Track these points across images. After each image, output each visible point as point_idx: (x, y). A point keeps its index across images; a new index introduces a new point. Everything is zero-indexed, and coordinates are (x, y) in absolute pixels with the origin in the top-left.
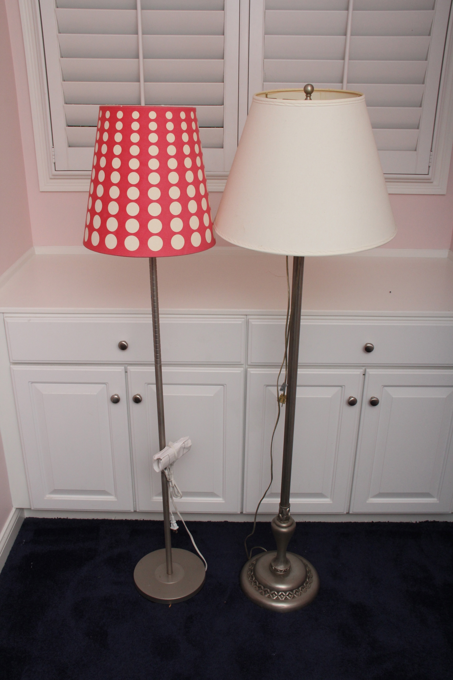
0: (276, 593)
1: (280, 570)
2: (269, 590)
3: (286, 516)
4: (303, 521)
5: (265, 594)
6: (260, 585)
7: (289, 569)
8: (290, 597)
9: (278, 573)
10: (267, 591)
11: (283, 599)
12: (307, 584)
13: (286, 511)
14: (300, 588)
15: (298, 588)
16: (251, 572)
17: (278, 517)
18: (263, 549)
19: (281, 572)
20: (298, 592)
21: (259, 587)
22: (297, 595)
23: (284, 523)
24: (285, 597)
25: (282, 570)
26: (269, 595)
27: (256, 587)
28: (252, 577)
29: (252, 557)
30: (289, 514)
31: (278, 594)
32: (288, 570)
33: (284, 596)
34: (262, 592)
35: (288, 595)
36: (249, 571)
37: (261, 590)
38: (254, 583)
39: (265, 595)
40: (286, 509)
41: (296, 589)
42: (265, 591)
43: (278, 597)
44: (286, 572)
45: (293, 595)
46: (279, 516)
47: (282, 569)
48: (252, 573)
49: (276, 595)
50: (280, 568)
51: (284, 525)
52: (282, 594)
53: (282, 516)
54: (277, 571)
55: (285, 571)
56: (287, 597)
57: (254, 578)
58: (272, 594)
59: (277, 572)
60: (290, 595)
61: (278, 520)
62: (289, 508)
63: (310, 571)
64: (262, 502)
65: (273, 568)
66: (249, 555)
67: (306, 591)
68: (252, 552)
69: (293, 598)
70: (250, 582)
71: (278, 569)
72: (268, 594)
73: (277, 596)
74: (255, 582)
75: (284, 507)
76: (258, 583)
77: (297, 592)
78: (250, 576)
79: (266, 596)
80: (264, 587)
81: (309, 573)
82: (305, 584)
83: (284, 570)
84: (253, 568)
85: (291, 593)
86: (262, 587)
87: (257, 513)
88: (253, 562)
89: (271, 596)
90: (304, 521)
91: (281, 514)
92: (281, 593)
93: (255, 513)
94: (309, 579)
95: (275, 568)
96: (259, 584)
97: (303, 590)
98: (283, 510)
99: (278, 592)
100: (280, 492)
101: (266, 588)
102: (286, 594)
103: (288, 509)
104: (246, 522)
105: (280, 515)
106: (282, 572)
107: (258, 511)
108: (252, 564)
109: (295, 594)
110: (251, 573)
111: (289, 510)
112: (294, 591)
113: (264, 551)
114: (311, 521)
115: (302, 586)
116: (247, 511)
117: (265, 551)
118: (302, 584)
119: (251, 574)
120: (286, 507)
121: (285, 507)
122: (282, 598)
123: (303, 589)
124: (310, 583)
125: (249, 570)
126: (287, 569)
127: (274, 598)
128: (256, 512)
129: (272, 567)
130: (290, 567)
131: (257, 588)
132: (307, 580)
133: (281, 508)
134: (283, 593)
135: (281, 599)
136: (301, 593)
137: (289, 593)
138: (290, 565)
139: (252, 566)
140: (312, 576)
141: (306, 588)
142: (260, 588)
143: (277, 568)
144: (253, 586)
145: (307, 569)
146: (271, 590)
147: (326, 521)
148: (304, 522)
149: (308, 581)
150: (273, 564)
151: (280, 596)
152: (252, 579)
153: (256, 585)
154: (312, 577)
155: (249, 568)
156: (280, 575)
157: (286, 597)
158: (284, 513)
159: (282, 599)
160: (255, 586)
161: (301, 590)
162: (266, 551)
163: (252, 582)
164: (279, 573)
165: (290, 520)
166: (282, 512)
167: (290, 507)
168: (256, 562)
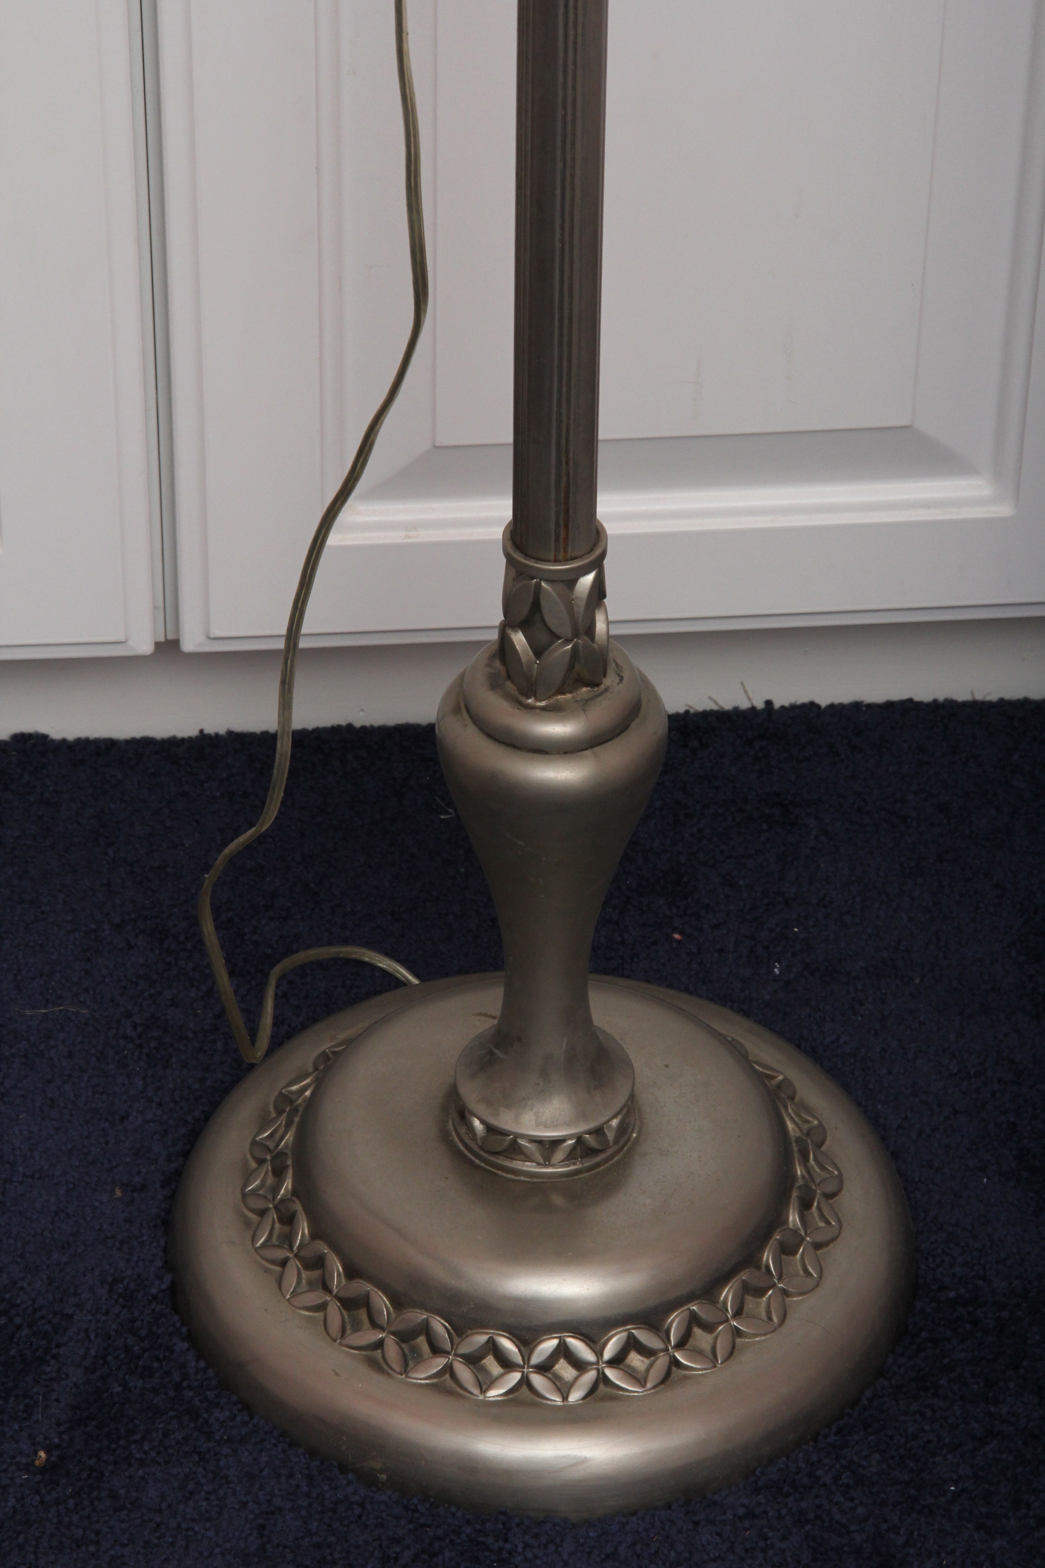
0: (507, 1345)
1: (539, 1142)
2: (439, 1326)
3: (568, 641)
4: (744, 705)
5: (410, 1360)
6: (362, 1286)
7: (623, 1129)
8: (639, 1379)
9: (517, 1165)
10: (426, 1329)
11: (575, 1396)
12: (787, 1250)
13: (569, 604)
14: (727, 1294)
15: (708, 1291)
16: (279, 1173)
17: (497, 663)
18: (385, 963)
19: (547, 1161)
20: (708, 1328)
21: (349, 1304)
22: (697, 1353)
23: (555, 711)
24: (590, 1376)
25: (556, 1143)
26: (449, 1369)
27: (322, 1307)
28: (288, 1220)
29: (277, 1043)
30: (600, 626)
31: (526, 1358)
32: (611, 1136)
33: (580, 1366)
34: (380, 1344)
35: (617, 1361)
36: (253, 1165)
37: (375, 1325)
38: (305, 1274)
39: (406, 1369)
40: (571, 582)
41: (691, 1297)
42: (405, 1337)
43: (525, 1381)
44: (591, 1152)
45: (662, 1362)
46: (504, 647)
47: (555, 1126)
48: (288, 1184)
49: (507, 1365)
50: (538, 1124)
51: (558, 729)
52: (563, 1352)
53: (538, 652)
54: (514, 1149)
55: (581, 1149)
56: (610, 1373)
57: (303, 1229)
58: (473, 1360)
59: (508, 1163)
60: (635, 1360)
61: (494, 684)
62: (598, 565)
63: (815, 1138)
64: (334, 539)
65: (477, 1123)
66: (253, 1033)
67: (782, 1321)
68: (281, 998)
69: (666, 1379)
70: (273, 1262)
71: (523, 1136)
72: (440, 1362)
73: (516, 1376)
74: (317, 1263)
75: (538, 559)
76: (337, 1267)
77: (697, 1331)
78: (262, 1213)
79: (422, 1375)
80: (399, 1302)
81: (805, 1158)
82: (768, 1257)
83: (579, 1139)
84: (289, 1137)
85: (644, 1336)
86: (382, 1302)
87: (303, 644)
88: (294, 1088)
89: (464, 1373)
90: (760, 705)
91: (524, 626)
92: (549, 1345)
93: (281, 645)
94: (805, 1205)
95: (490, 1129)
96: (352, 1272)
97: (758, 1305)
98: (538, 587)
99: (527, 1340)
100: (509, 438)
101: (423, 1307)
102: (599, 1353)
103: (589, 579)
104: (222, 731)
105: (519, 639)
106: (560, 1155)
107: (307, 626)
108: (285, 1101)
109: (681, 1345)
110: (270, 1180)
111: (599, 591)
112: (675, 1322)
113: (393, 983)
114: (823, 702)
115: (744, 1276)
116: (216, 632)
117: (400, 984)
118: (748, 1258)
119: (275, 1189)
120: (566, 560)
121: (557, 561)
122: (564, 1389)
123: (750, 1302)
124: (817, 1246)
125: (261, 1162)
126: (598, 1132)
127: (494, 1393)
128: (283, 631)
129: (463, 1115)
130: (631, 1110)
131: (335, 1312)
132: (793, 1218)
133: (517, 573)
134: (577, 1345)
135: (557, 1399)
136: (738, 1333)
137: (632, 1344)
138: (632, 1096)
139: (283, 1120)
140: (840, 1178)
141: (785, 1293)
142: (363, 1314)
143: (506, 1121)
144: (295, 1294)
145: (790, 1126)
146: (460, 1329)
147: (962, 695)
148: (753, 709)
149: (795, 1232)
150: (470, 1093)
151: (544, 1368)
152: (287, 1239)
153: (326, 1289)
154: (830, 1187)
155: (254, 1143)
156: (539, 1187)
157: (602, 1379)
158: (554, 614)
159: (565, 1398)
160: (316, 1297)
161: (738, 1313)
162: (415, 981)
163: (283, 1263)
164: (529, 1167)
165: (610, 680)
166: (536, 605)
167: (603, 555)
168: (319, 1084)
